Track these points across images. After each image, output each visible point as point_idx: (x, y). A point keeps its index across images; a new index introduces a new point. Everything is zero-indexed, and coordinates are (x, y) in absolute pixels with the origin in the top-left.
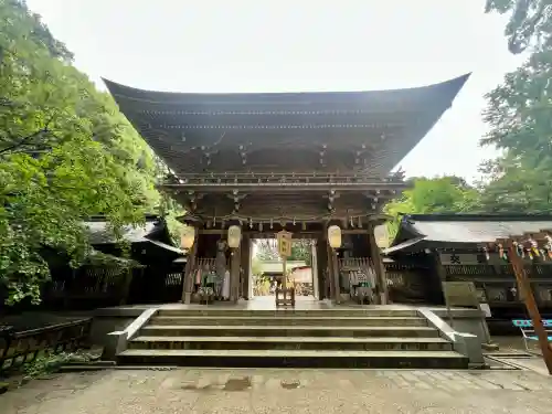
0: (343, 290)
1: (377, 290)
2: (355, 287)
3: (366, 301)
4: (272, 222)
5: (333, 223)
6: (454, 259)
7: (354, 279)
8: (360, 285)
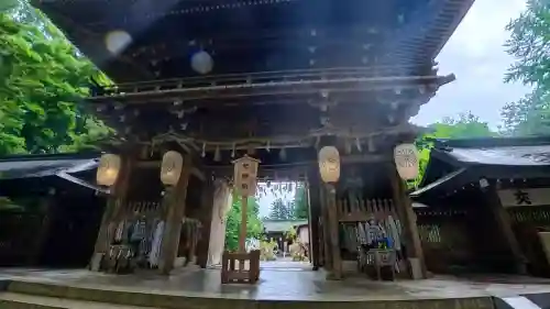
0: (346, 254)
1: (404, 254)
2: (366, 248)
3: (387, 274)
4: (233, 148)
5: (327, 141)
6: (522, 197)
7: (364, 234)
8: (374, 245)
